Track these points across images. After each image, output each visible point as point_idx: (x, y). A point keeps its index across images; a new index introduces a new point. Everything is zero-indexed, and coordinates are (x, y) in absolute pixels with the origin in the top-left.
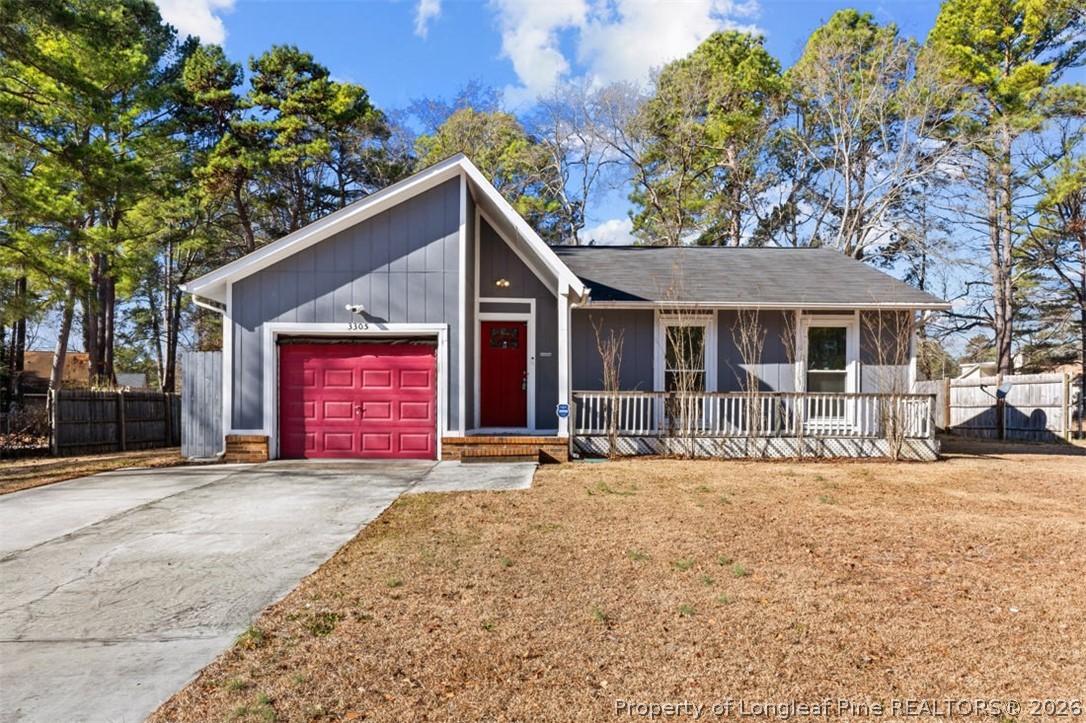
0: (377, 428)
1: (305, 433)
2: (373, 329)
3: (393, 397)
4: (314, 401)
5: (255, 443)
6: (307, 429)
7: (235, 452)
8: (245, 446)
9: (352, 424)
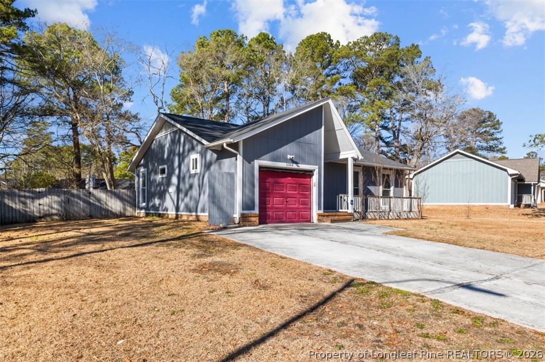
0: (292, 210)
1: (266, 212)
2: (295, 166)
3: (298, 196)
4: (269, 197)
5: (254, 217)
6: (268, 210)
7: (246, 221)
8: (250, 218)
9: (283, 208)
